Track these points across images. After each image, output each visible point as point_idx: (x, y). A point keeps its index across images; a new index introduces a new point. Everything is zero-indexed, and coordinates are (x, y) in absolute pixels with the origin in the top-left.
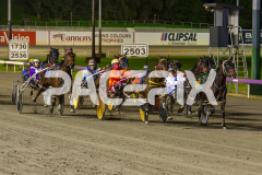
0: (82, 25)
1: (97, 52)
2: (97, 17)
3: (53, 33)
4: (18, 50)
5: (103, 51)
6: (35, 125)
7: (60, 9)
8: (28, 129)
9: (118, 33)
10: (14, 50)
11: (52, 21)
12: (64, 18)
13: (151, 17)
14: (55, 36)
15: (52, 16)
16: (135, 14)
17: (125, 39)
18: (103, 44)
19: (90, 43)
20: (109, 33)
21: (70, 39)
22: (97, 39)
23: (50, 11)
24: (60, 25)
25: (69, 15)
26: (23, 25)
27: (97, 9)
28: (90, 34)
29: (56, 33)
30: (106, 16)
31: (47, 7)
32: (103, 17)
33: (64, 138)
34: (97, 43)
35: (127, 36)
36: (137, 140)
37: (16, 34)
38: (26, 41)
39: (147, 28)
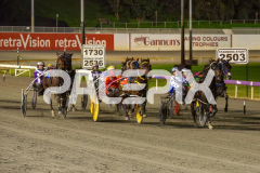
0: (168, 26)
1: (187, 58)
2: (186, 16)
3: (134, 36)
4: (93, 56)
5: (195, 57)
6: (113, 146)
7: (142, 7)
8: (105, 151)
9: (212, 36)
10: (89, 56)
11: (133, 22)
12: (147, 18)
13: (252, 16)
14: (137, 40)
15: (133, 16)
16: (233, 13)
17: (220, 43)
18: (194, 48)
19: (179, 48)
20: (202, 36)
21: (155, 43)
22: (187, 43)
23: (131, 10)
24: (143, 26)
25: (154, 14)
26: (98, 26)
27: (186, 7)
28: (178, 37)
29: (139, 36)
30: (198, 15)
31: (126, 5)
32: (194, 17)
33: (148, 161)
34: (187, 48)
35: (222, 39)
36: (235, 163)
37: (91, 37)
38: (102, 45)
39: (247, 30)
